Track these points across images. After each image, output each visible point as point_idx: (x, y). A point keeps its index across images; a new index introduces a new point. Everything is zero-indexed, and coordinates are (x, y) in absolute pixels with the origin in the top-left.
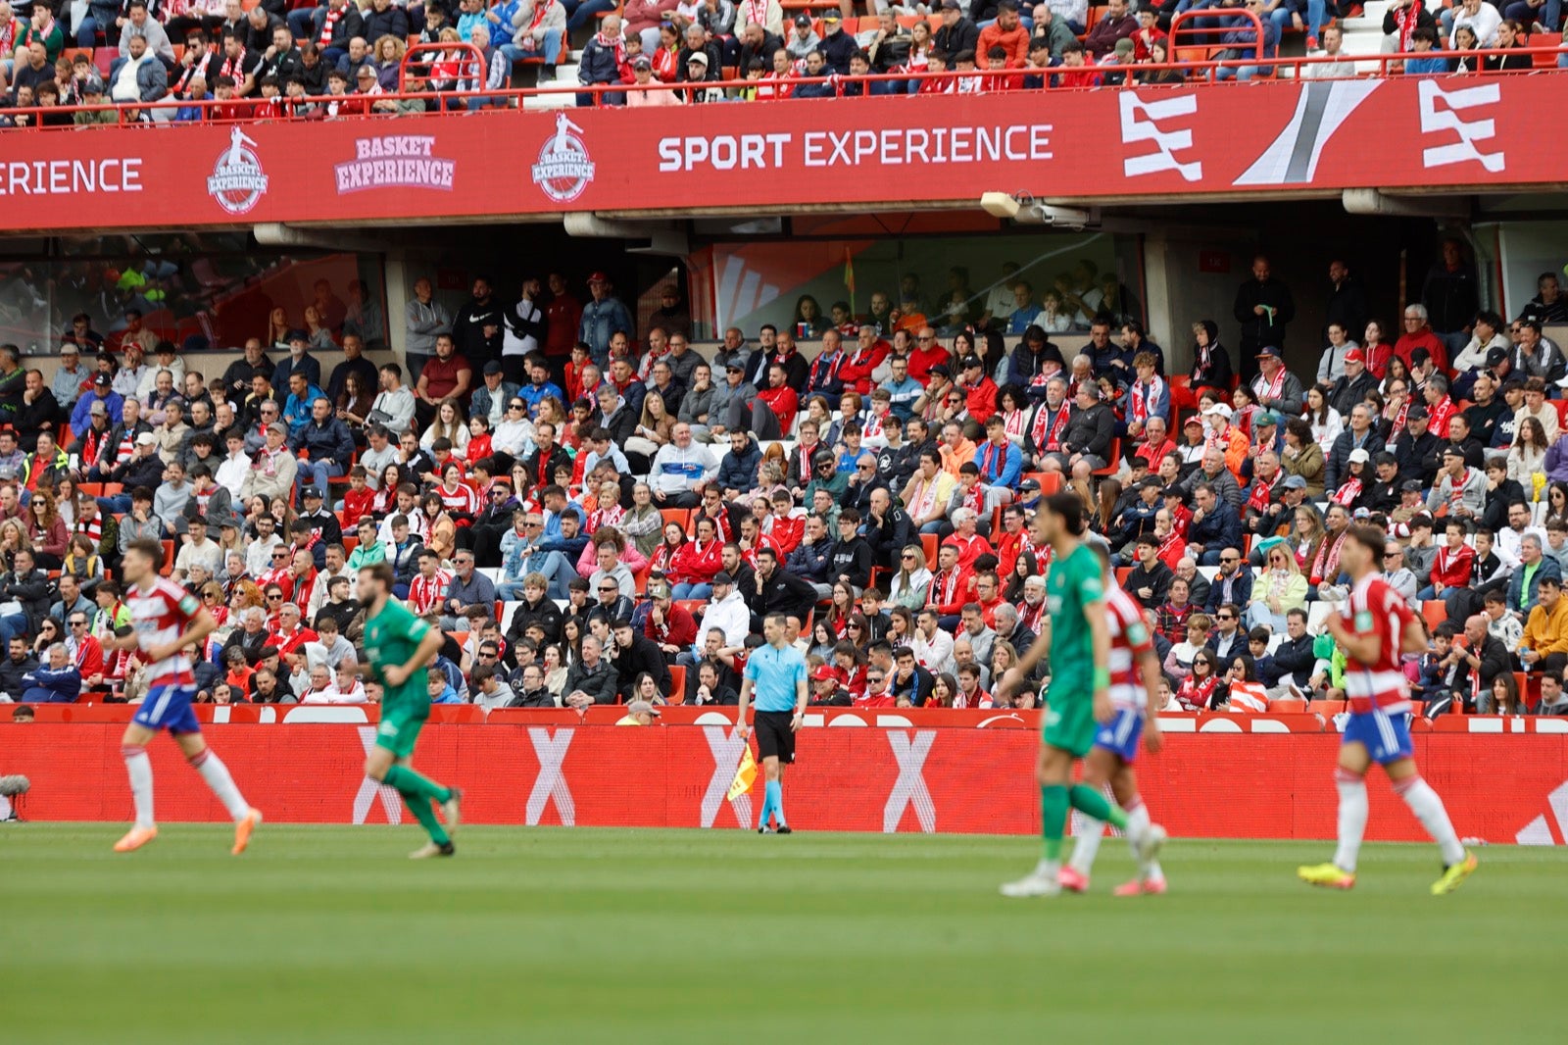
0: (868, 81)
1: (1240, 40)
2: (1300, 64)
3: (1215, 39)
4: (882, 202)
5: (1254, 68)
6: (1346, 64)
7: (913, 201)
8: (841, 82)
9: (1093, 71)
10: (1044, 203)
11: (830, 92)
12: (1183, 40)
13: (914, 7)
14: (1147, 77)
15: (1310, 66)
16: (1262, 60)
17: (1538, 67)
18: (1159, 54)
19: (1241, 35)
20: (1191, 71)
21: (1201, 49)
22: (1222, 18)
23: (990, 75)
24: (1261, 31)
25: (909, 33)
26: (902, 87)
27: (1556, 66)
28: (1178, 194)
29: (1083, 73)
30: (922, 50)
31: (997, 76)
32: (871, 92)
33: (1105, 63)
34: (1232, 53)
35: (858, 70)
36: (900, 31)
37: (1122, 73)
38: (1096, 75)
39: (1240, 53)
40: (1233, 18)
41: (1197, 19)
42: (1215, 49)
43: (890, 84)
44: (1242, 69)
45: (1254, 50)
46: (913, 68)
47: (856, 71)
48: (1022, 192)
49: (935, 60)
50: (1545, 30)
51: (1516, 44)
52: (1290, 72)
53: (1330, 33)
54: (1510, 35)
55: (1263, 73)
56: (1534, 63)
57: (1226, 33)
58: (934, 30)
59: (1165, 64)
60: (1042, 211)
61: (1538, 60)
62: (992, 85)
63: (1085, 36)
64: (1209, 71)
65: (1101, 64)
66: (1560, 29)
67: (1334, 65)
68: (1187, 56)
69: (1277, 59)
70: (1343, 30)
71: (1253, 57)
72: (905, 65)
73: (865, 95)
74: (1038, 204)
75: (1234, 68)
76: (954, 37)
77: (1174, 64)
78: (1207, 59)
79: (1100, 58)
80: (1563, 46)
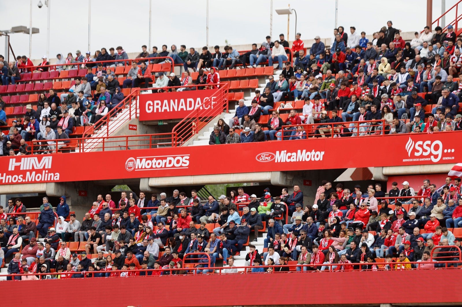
0: (94, 273)
1: (203, 262)
3: (196, 261)
5: (208, 270)
6: (235, 269)
8: (86, 273)
9: (161, 270)
11: (82, 276)
12: (187, 262)
13: (108, 251)
14: (176, 273)
15: (224, 270)
16: (210, 268)
17: (291, 271)
18: (179, 266)
19: (203, 260)
20: (189, 271)
21: (192, 264)
22: (199, 255)
23: (131, 271)
24: (210, 259)
25: (106, 259)
26: (104, 275)
29: (158, 271)
30: (109, 264)
31: (132, 272)
32: (95, 276)
33: (164, 268)
34: (201, 266)
35: (91, 270)
36: (103, 258)
37: (168, 271)
38: (161, 272)
39: (204, 266)
40: (202, 255)
41: (191, 255)
42: (196, 264)
43: (100, 274)
44: (204, 270)
45: (208, 265)
46: (107, 269)
47: (90, 270)
49: (114, 267)
50: (293, 260)
51: (285, 264)
52: (218, 271)
53: (230, 260)
54: (282, 261)
55: (210, 271)
56: (290, 269)
57: (199, 260)
58: (113, 258)
59: (181, 269)
62: (131, 274)
63: (158, 260)
64: (194, 271)
66: (297, 260)
67: (231, 269)
68: (188, 266)
69: (214, 267)
70: (234, 259)
71: (207, 267)
72: (104, 268)
73: (93, 277)
75: (202, 270)
76: (119, 261)
77: (184, 269)
78: (194, 267)
79: (162, 267)
80: (298, 265)
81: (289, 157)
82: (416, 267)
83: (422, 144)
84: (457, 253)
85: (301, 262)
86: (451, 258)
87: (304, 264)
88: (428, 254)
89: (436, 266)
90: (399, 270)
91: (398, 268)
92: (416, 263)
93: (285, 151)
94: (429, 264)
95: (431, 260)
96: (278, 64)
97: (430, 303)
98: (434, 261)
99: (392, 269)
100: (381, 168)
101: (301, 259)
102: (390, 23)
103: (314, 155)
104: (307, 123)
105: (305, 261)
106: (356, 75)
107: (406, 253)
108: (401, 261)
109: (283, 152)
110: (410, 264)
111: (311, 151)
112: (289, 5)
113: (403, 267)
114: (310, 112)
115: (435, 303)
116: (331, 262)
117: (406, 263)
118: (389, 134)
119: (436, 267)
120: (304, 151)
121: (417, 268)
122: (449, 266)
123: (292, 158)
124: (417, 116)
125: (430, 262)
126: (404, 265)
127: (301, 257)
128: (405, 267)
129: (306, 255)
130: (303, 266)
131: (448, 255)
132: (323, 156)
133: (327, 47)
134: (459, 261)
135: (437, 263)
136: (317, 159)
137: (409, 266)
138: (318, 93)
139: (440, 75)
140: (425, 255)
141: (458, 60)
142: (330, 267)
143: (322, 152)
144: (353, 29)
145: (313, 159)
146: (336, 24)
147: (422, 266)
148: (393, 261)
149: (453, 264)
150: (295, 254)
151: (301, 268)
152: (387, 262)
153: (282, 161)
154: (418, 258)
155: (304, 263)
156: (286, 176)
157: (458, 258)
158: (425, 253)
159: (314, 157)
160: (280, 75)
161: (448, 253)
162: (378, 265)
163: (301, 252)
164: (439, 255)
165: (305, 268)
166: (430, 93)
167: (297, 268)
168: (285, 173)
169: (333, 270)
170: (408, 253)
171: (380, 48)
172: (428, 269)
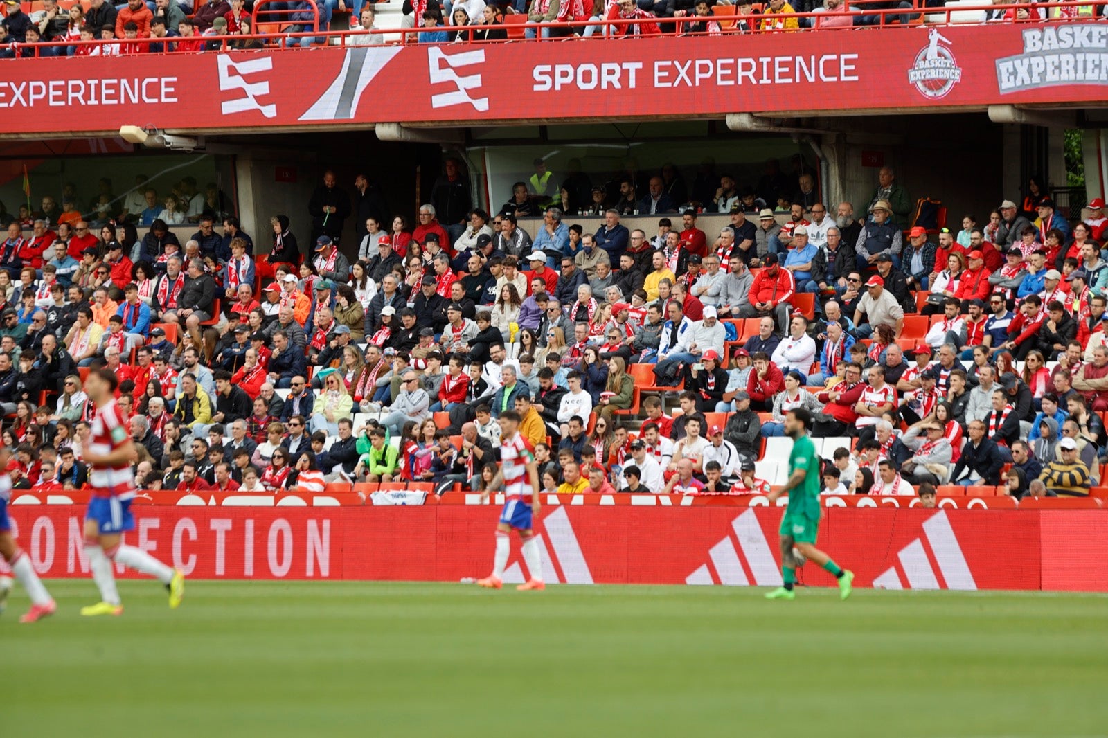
0: (38, 46)
1: (302, 19)
2: (344, 36)
3: (285, 17)
4: (49, 133)
5: (313, 38)
6: (377, 36)
7: (71, 132)
8: (19, 47)
9: (199, 40)
10: (165, 133)
11: (11, 54)
12: (262, 18)
14: (237, 45)
15: (352, 36)
16: (318, 33)
17: (511, 38)
18: (245, 28)
19: (303, 15)
20: (268, 40)
21: (275, 25)
22: (290, 3)
23: (126, 43)
24: (317, 12)
25: (67, 13)
26: (63, 51)
27: (524, 37)
28: (259, 127)
29: (192, 41)
30: (77, 25)
31: (131, 43)
32: (41, 54)
33: (207, 34)
34: (297, 28)
35: (31, 39)
36: (61, 11)
37: (219, 41)
38: (201, 43)
39: (303, 27)
40: (298, 3)
41: (272, 3)
42: (285, 25)
43: (54, 49)
44: (304, 39)
45: (312, 25)
46: (70, 37)
47: (30, 40)
48: (148, 125)
49: (85, 33)
50: (516, 12)
51: (496, 22)
52: (338, 41)
53: (366, 14)
54: (491, 15)
55: (319, 41)
56: (508, 35)
57: (293, 13)
58: (85, 11)
59: (250, 35)
60: (163, 138)
61: (511, 33)
62: (127, 50)
63: (193, 15)
64: (281, 40)
65: (205, 35)
66: (526, 11)
67: (368, 36)
68: (265, 29)
69: (328, 32)
70: (375, 12)
71: (312, 30)
72: (65, 36)
73: (37, 57)
74: (161, 134)
75: (298, 38)
76: (100, 15)
77: (256, 35)
78: (279, 32)
79: (204, 31)
80: (528, 23)
82: (810, 26)
85: (535, 17)
87: (543, 23)
89: (859, 21)
90: (769, 32)
91: (769, 28)
92: (810, 16)
94: (840, 17)
97: (845, 110)
99: (753, 30)
101: (537, 9)
105: (545, 15)
108: (774, 11)
110: (797, 19)
113: (780, 26)
115: (856, 109)
121: (814, 26)
122: (888, 21)
125: (842, 11)
126: (781, 19)
128: (784, 26)
130: (540, 27)
134: (911, 9)
135: (860, 14)
137: (793, 23)
142: (605, 28)
147: (824, 23)
148: (756, 11)
149: (897, 17)
151: (535, 31)
152: (743, 15)
155: (542, 19)
162: (720, 22)
169: (612, 35)
172: (838, 29)
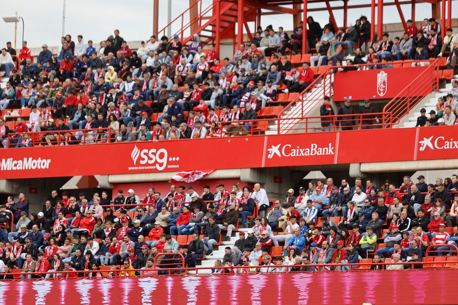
81: (15, 165)
83: (147, 152)
84: (181, 260)
86: (174, 265)
88: (153, 261)
93: (12, 159)
95: (155, 268)
96: (4, 72)
98: (157, 268)
100: (106, 177)
102: (117, 32)
103: (40, 163)
104: (34, 130)
106: (83, 83)
107: (130, 260)
109: (9, 160)
111: (37, 159)
112: (16, 13)
114: (37, 120)
116: (55, 270)
117: (130, 271)
118: (115, 143)
119: (159, 274)
120: (30, 159)
123: (18, 166)
124: (143, 125)
127: (26, 265)
129: (31, 263)
131: (171, 262)
132: (50, 164)
133: (54, 55)
136: (43, 167)
138: (45, 100)
139: (166, 84)
140: (149, 263)
141: (184, 69)
143: (48, 160)
144: (80, 37)
145: (39, 167)
146: (63, 32)
150: (19, 262)
153: (8, 169)
154: (142, 265)
156: (12, 184)
157: (182, 265)
158: (149, 260)
159: (40, 165)
160: (7, 83)
161: (171, 260)
163: (25, 260)
164: (162, 262)
165: (29, 276)
166: (155, 101)
167: (21, 276)
168: (10, 181)
170: (132, 260)
171: (107, 56)
